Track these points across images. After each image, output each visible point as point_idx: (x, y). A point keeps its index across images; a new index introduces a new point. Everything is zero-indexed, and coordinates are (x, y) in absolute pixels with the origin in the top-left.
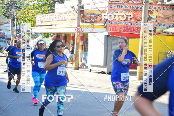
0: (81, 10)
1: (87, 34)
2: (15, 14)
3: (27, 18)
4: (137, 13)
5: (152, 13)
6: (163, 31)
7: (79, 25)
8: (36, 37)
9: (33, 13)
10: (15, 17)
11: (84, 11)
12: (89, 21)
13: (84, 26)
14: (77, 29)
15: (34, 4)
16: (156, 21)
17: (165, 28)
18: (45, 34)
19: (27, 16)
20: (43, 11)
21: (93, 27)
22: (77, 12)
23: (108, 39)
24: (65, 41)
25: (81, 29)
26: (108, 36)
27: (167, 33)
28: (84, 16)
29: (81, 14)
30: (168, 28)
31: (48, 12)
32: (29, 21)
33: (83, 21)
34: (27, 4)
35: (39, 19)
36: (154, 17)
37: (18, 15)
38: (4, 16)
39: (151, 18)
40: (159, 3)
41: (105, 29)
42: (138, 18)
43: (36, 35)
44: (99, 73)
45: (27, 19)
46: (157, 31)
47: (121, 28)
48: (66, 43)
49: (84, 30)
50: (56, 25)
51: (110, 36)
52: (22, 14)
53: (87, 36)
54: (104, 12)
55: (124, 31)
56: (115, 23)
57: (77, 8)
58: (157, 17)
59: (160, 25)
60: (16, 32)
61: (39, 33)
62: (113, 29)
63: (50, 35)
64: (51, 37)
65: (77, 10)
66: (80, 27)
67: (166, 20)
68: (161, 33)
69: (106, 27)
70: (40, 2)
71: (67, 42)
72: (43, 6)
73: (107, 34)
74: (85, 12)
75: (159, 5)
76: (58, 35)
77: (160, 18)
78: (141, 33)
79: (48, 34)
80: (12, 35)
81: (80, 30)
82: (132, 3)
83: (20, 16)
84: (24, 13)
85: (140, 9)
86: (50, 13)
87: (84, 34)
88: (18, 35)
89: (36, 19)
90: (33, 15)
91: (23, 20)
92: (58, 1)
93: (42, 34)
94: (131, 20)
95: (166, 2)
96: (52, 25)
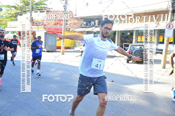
0: (32, 20)
5: (68, 22)
8: (8, 33)
12: (36, 25)
13: (33, 28)
15: (6, 16)
16: (70, 25)
18: (12, 32)
19: (2, 22)
21: (38, 28)
23: (46, 34)
26: (46, 33)
27: (75, 32)
28: (33, 23)
30: (75, 29)
32: (4, 25)
33: (33, 25)
34: (2, 16)
36: (69, 23)
39: (67, 24)
40: (71, 17)
41: (44, 30)
42: (61, 24)
43: (8, 32)
46: (70, 30)
49: (34, 30)
50: (18, 27)
53: (35, 33)
54: (44, 20)
55: (54, 30)
56: (49, 26)
57: (30, 19)
58: (70, 23)
59: (72, 28)
62: (49, 29)
64: (16, 33)
67: (75, 25)
68: (72, 31)
69: (45, 28)
70: (9, 15)
73: (46, 32)
74: (34, 21)
76: (20, 32)
77: (72, 24)
78: (63, 32)
79: (14, 32)
85: (62, 19)
87: (33, 32)
89: (8, 24)
92: (19, 15)
93: (11, 32)
94: (57, 25)
95: (74, 16)
96: (16, 27)
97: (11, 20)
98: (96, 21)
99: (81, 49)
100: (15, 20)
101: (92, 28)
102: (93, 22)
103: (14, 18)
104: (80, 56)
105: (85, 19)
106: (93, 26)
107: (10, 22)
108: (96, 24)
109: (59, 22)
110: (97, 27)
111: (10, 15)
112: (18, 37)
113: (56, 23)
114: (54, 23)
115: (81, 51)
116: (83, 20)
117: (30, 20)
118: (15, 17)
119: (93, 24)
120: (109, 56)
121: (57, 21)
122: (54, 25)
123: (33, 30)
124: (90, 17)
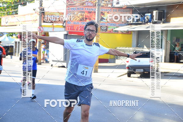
0: (42, 13)
1: (48, 33)
4: (91, 15)
6: (114, 30)
7: (40, 26)
8: (2, 36)
11: (45, 12)
12: (49, 22)
13: (45, 26)
14: (39, 29)
17: (115, 27)
18: (9, 33)
20: (8, 13)
21: (53, 27)
22: (39, 14)
23: (66, 37)
25: (43, 28)
26: (67, 35)
27: (117, 32)
29: (43, 15)
30: (117, 27)
33: (44, 22)
41: (63, 29)
44: (59, 67)
46: (109, 29)
47: (78, 28)
49: (46, 30)
50: (20, 25)
51: (69, 34)
54: (63, 13)
55: (80, 30)
56: (72, 23)
57: (39, 10)
59: (111, 25)
61: (4, 33)
62: (71, 28)
63: (15, 34)
64: (16, 35)
65: (38, 12)
66: (42, 27)
68: (112, 31)
69: (64, 27)
72: (7, 8)
73: (66, 33)
75: (109, 7)
79: (12, 33)
81: (42, 30)
82: (87, 6)
85: (93, 11)
87: (45, 33)
89: (2, 20)
92: (21, 4)
93: (7, 33)
94: (86, 20)
95: (115, 5)
96: (16, 25)
97: (8, 14)
98: (155, 13)
99: (128, 62)
100: (14, 13)
101: (147, 25)
102: (150, 14)
103: (13, 11)
104: (125, 74)
105: (133, 9)
106: (149, 21)
107: (6, 16)
108: (155, 18)
109: (89, 15)
110: (155, 23)
111: (5, 5)
112: (19, 43)
113: (84, 17)
114: (81, 17)
115: (127, 66)
116: (131, 12)
117: (40, 12)
118: (15, 9)
119: (149, 17)
120: (179, 75)
121: (86, 14)
122: (81, 20)
123: (44, 30)
124: (144, 5)
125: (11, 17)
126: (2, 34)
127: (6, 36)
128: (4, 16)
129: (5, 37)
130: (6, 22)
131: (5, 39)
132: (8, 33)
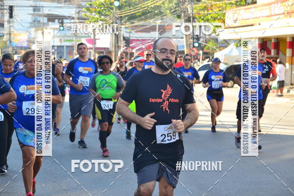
2: (191, 11)
3: (211, 15)
8: (226, 47)
9: (220, 7)
10: (191, 15)
19: (210, 12)
20: (237, 2)
24: (276, 50)
31: (246, 3)
35: (230, 16)
37: (195, 11)
38: (173, 15)
43: (226, 43)
45: (210, 18)
48: (278, 53)
50: (259, 24)
52: (201, 10)
60: (193, 40)
61: (230, 40)
71: (280, 53)
76: (265, 40)
80: (187, 46)
83: (199, 14)
84: (205, 8)
86: (249, 4)
88: (196, 45)
89: (227, 15)
90: (220, 11)
91: (203, 19)
93: (235, 41)
96: (252, 25)
107: (234, 9)
125: (244, 9)
126: (226, 44)
127: (235, 47)
128: (230, 9)
129: (232, 49)
130: (235, 19)
131: (231, 52)
132: (238, 40)
